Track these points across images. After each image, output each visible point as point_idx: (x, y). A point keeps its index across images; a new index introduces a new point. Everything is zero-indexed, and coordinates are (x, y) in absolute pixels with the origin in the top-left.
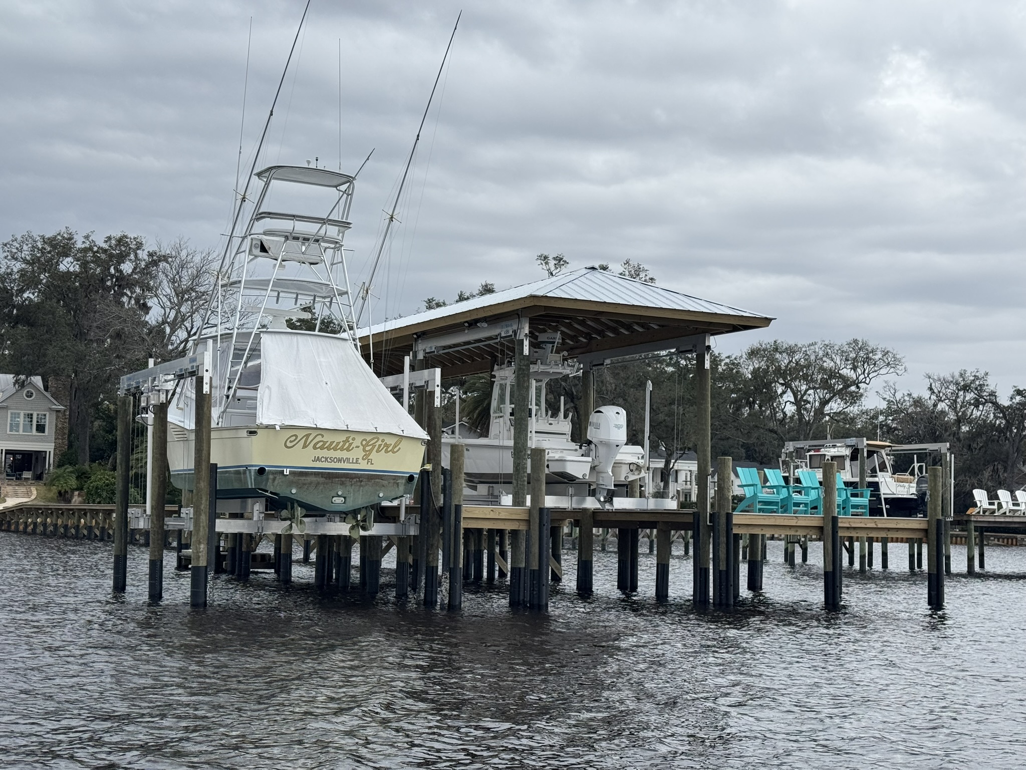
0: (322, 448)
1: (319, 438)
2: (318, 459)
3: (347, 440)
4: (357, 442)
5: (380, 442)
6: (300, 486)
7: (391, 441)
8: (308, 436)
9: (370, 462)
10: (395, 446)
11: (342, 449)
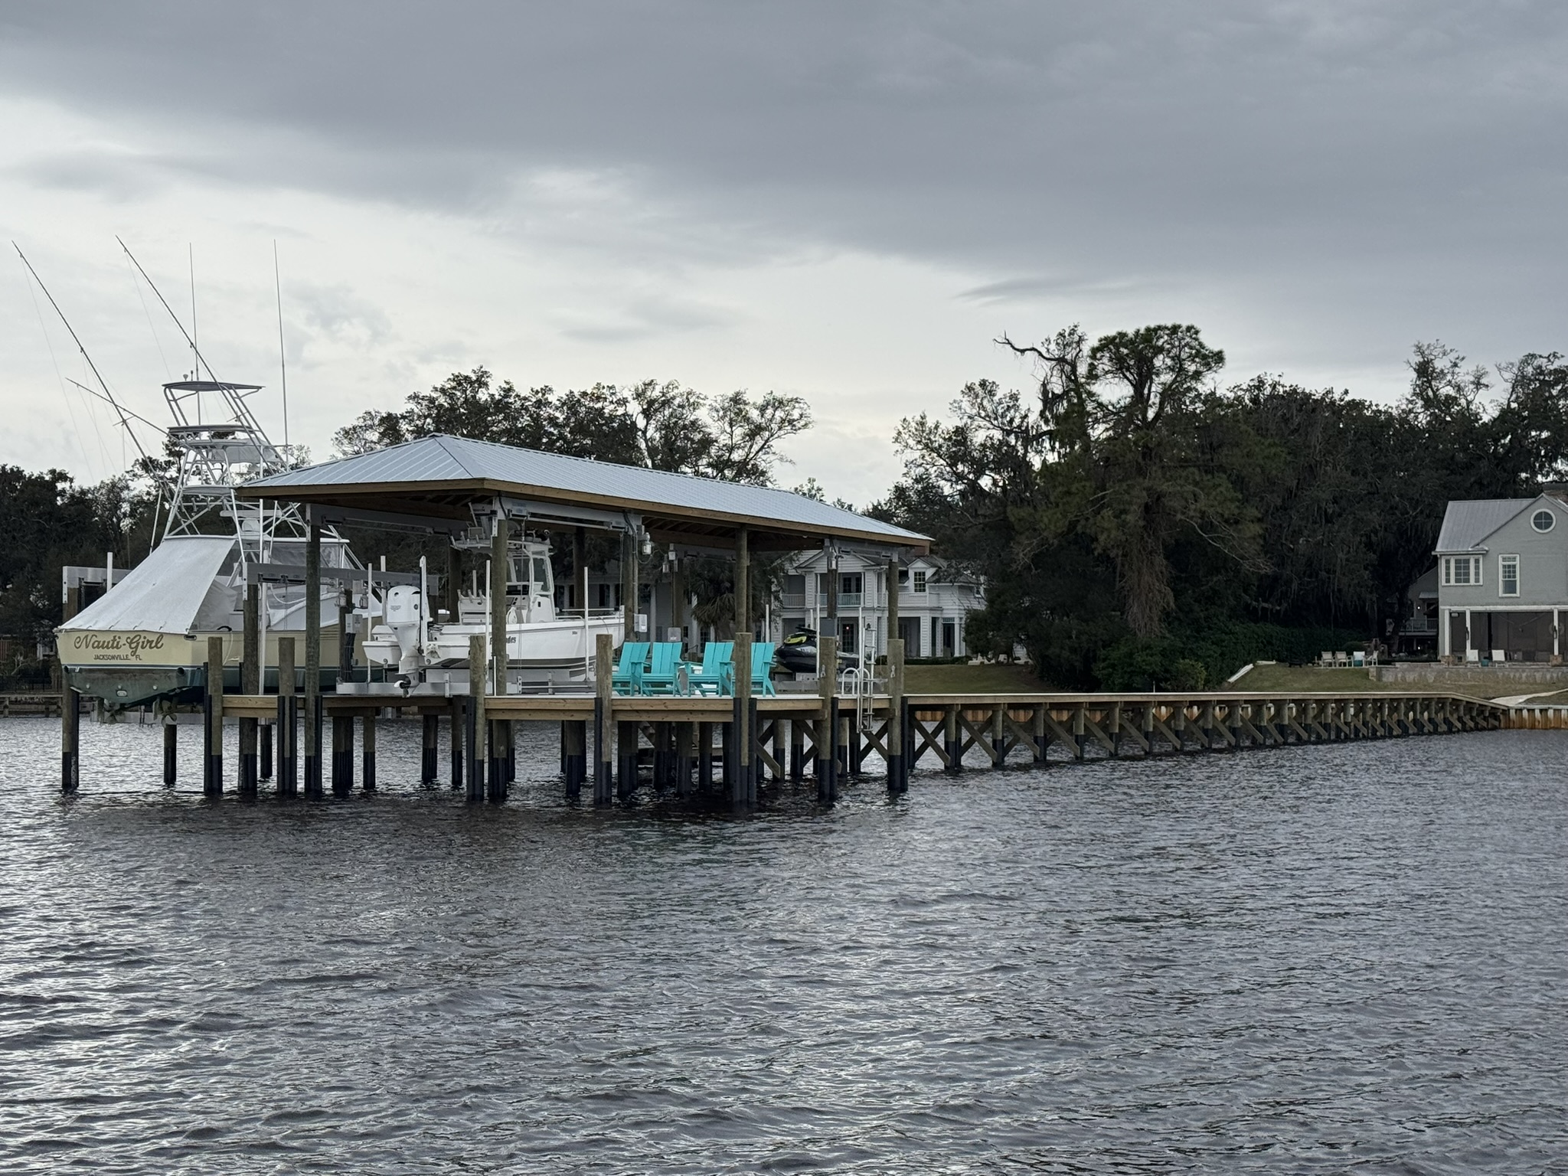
0: (98, 647)
1: (94, 639)
2: (97, 658)
3: (114, 640)
4: (123, 641)
5: (142, 640)
6: (93, 681)
7: (154, 638)
8: (87, 637)
9: (138, 657)
10: (157, 643)
11: (113, 647)
